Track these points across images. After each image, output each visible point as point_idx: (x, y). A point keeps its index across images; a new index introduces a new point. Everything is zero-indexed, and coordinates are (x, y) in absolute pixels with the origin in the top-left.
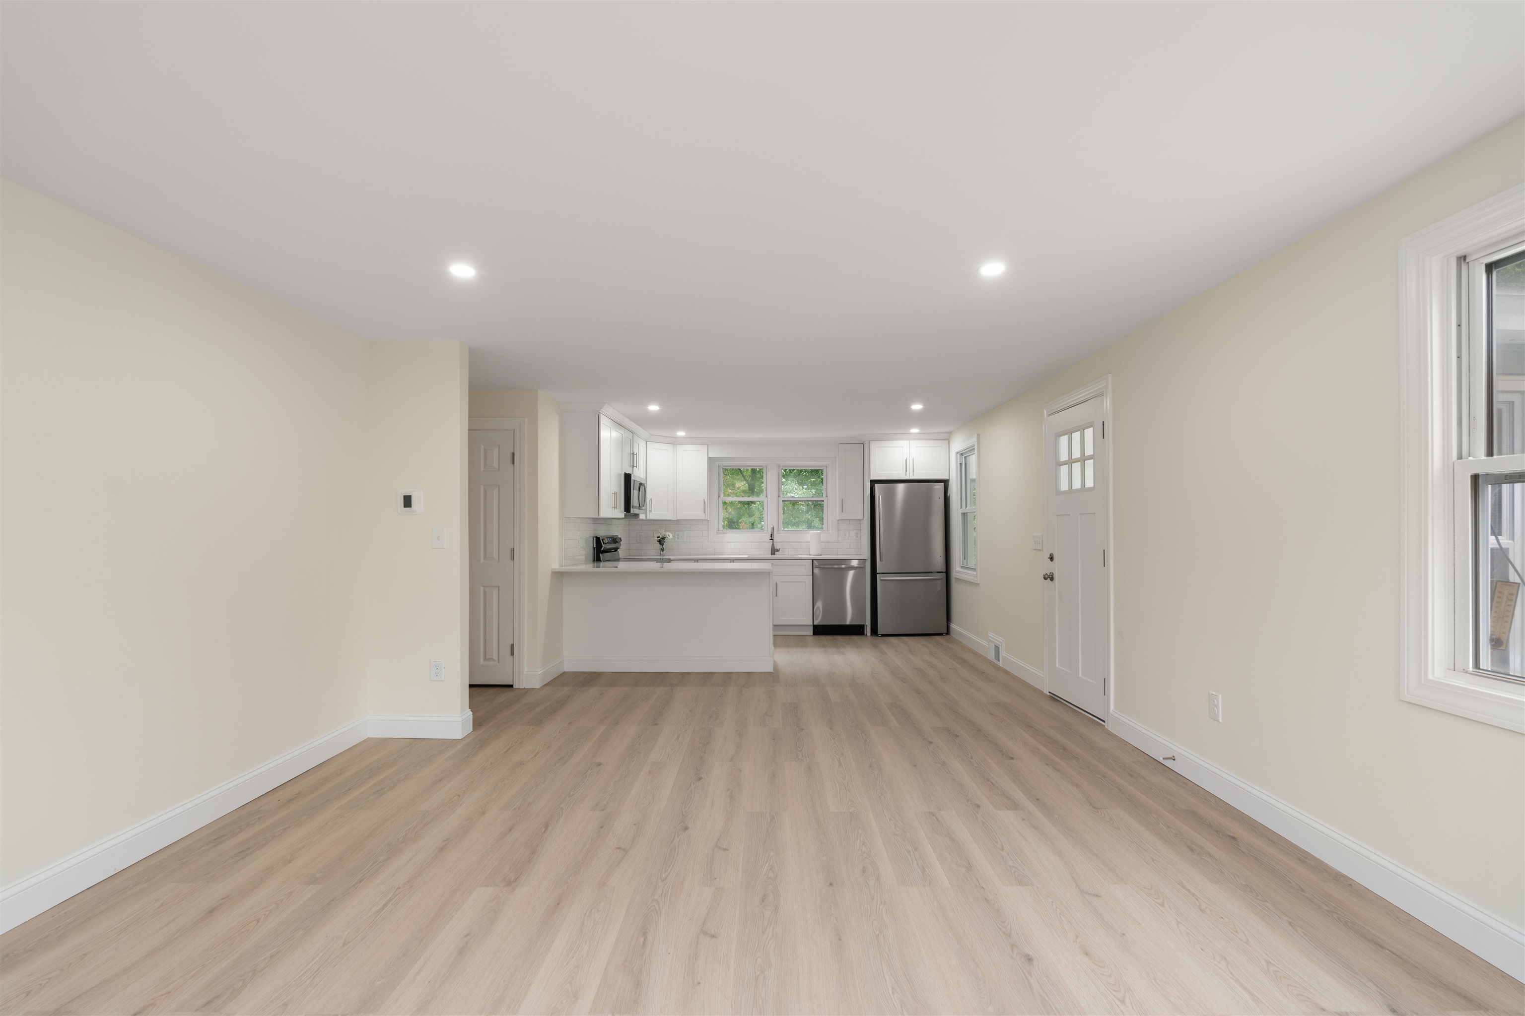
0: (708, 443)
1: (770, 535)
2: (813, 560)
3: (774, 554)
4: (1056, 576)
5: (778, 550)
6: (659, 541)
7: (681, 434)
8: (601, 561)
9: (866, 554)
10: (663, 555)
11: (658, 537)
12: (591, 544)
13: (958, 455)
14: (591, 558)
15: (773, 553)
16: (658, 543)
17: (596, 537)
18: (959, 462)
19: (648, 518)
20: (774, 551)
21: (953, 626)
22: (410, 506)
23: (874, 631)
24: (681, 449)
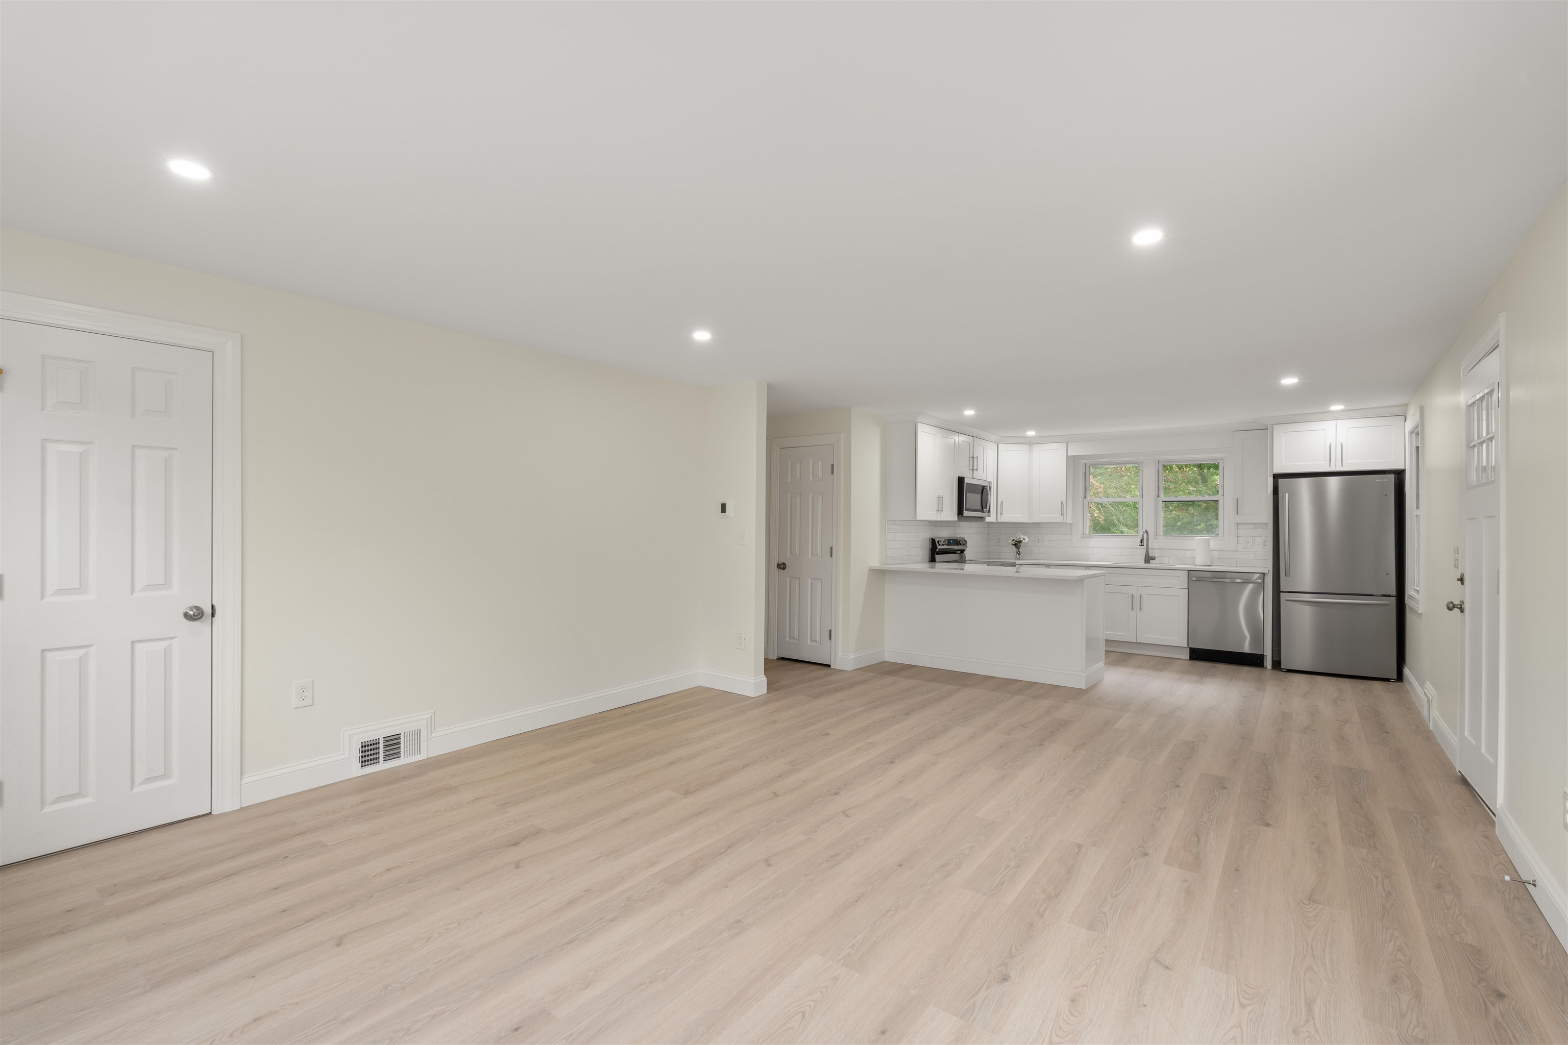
0: (1067, 441)
1: (1140, 540)
2: (1189, 571)
3: (1149, 562)
4: (1467, 607)
5: (1153, 558)
6: (1015, 545)
7: (1031, 433)
8: (936, 562)
9: (1268, 568)
10: (1019, 559)
11: (1013, 540)
12: (927, 546)
13: (1414, 436)
14: (928, 561)
15: (1147, 561)
16: (1014, 546)
17: (932, 539)
18: (1414, 445)
19: (999, 521)
20: (1148, 559)
21: (1406, 671)
22: (725, 512)
23: (1277, 665)
24: (1037, 449)
